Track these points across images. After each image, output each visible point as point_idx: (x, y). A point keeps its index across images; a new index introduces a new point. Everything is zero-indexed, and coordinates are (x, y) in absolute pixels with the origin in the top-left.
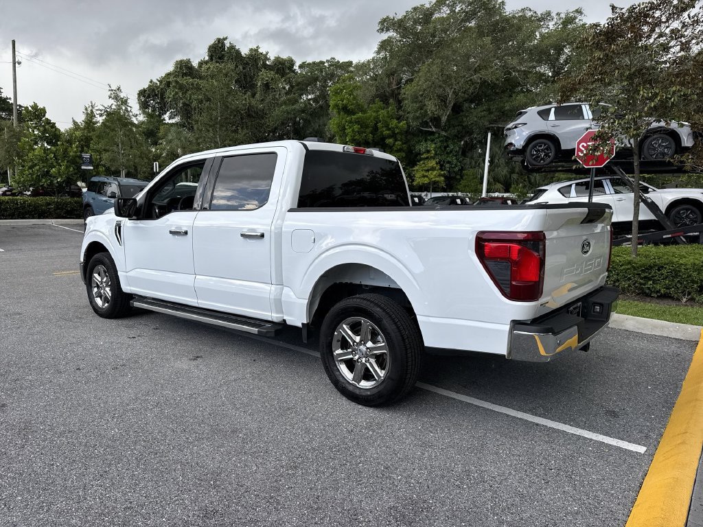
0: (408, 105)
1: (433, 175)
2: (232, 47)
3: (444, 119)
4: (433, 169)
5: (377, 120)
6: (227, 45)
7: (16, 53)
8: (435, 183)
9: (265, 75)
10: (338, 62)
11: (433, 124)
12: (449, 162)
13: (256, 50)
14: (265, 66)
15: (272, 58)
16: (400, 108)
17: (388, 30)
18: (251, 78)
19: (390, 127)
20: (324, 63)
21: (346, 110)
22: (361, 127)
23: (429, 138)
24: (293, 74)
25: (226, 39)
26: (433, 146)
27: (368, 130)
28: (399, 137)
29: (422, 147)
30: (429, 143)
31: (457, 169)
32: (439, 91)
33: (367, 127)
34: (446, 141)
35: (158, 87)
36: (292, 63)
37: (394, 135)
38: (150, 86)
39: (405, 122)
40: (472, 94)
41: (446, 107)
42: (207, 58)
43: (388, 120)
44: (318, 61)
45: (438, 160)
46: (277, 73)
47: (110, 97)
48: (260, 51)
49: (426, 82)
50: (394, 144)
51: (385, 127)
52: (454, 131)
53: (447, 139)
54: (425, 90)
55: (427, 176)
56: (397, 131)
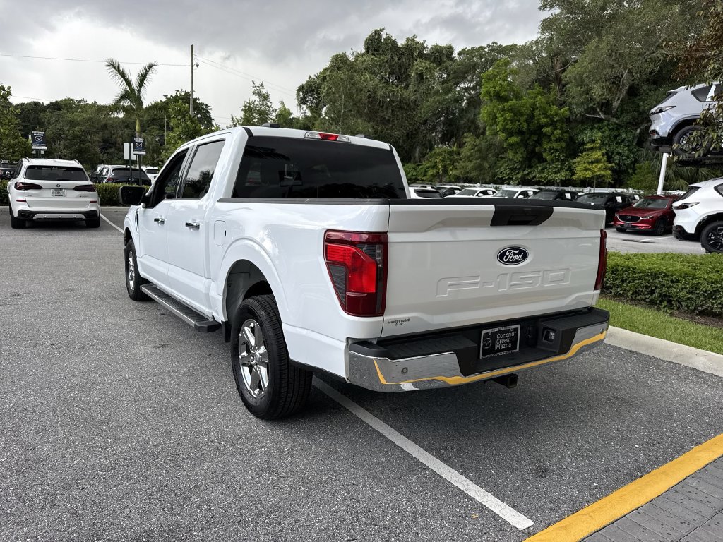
0: (573, 89)
1: (597, 168)
2: (389, 38)
3: (616, 104)
4: (598, 161)
5: (534, 107)
6: (384, 36)
7: (194, 56)
8: (599, 177)
9: (420, 65)
10: (501, 46)
11: (601, 110)
12: (619, 154)
13: (413, 40)
14: (421, 55)
15: (430, 47)
16: (562, 93)
17: (552, 7)
18: (406, 69)
19: (548, 114)
20: (485, 48)
21: (499, 97)
22: (515, 115)
23: (596, 126)
24: (450, 63)
25: (382, 30)
26: (600, 134)
27: (523, 119)
28: (559, 125)
29: (585, 137)
30: (595, 131)
31: (629, 162)
32: (609, 72)
33: (522, 115)
34: (617, 129)
35: (314, 82)
36: (450, 50)
37: (553, 124)
38: (308, 82)
39: (566, 108)
40: (650, 73)
41: (618, 88)
42: (364, 51)
43: (547, 107)
44: (478, 46)
45: (604, 151)
46: (434, 62)
47: (254, 94)
48: (417, 40)
49: (592, 61)
50: (552, 133)
51: (543, 114)
52: (626, 118)
53: (618, 127)
54: (590, 71)
55: (590, 169)
56: (556, 118)
